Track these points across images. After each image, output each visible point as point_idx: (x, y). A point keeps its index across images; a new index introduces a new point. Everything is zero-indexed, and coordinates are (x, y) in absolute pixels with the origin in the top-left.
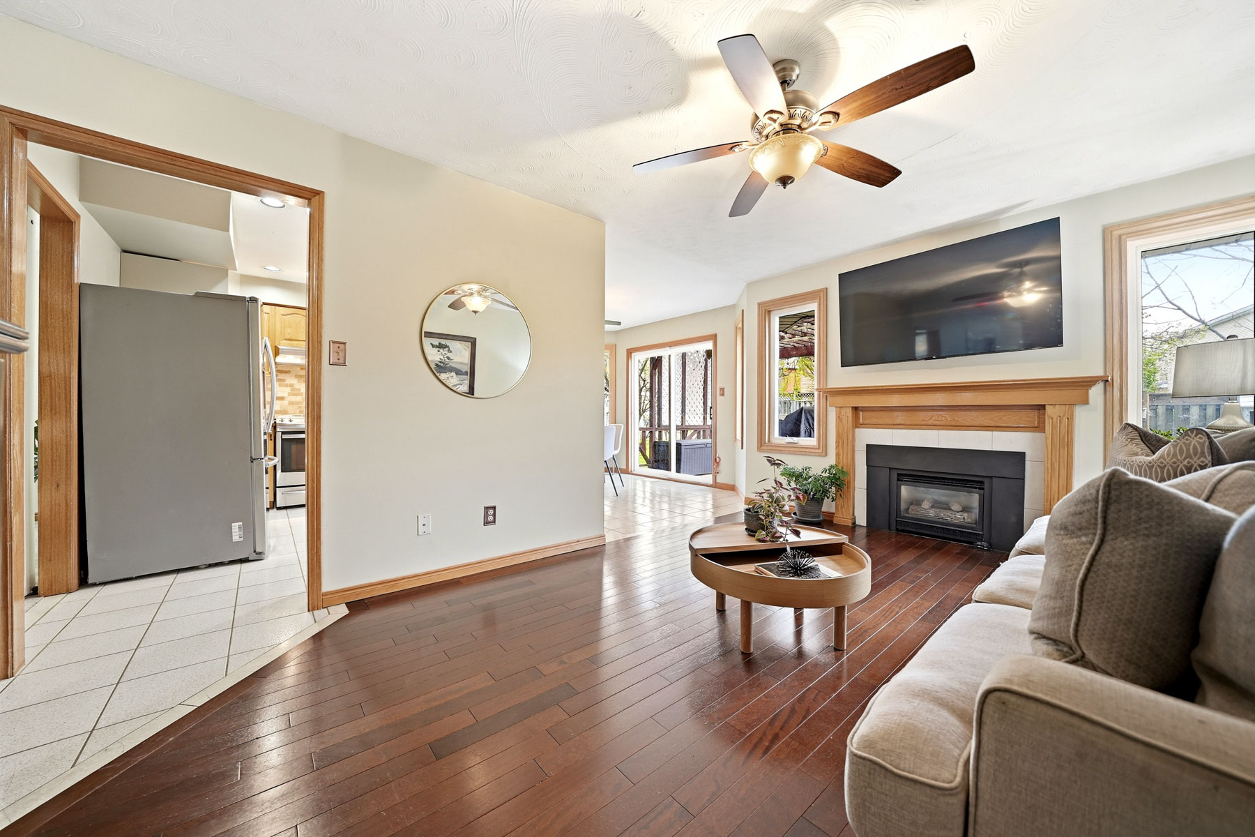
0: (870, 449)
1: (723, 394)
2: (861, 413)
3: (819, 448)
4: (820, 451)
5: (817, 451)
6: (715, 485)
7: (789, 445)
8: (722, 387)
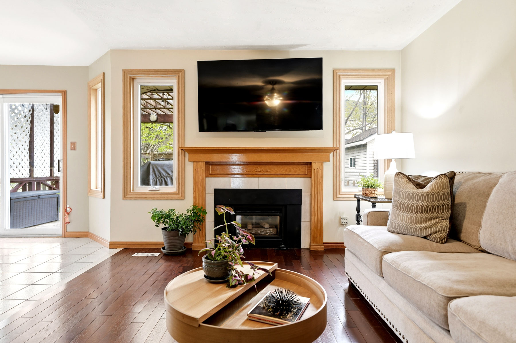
0: (217, 192)
1: (75, 148)
2: (210, 166)
3: (178, 194)
4: (180, 195)
5: (177, 196)
6: (66, 235)
7: (153, 193)
8: (73, 141)
